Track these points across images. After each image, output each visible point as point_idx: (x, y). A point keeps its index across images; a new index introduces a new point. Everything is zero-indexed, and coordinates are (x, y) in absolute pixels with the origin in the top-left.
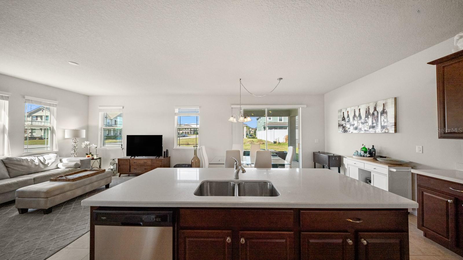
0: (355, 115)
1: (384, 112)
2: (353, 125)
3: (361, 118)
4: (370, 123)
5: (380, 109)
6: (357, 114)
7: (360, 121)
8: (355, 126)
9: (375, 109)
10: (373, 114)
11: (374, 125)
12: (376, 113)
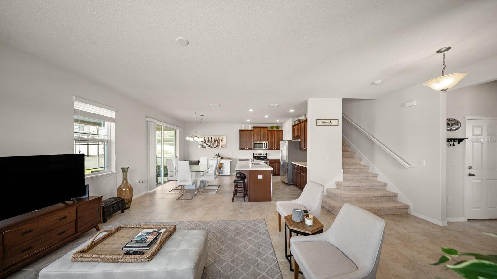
0: (209, 140)
1: (222, 141)
2: (208, 144)
3: (212, 142)
4: (216, 144)
5: (220, 139)
6: (210, 140)
7: (212, 143)
8: (209, 145)
9: (219, 139)
10: (218, 140)
11: (218, 145)
12: (219, 140)
